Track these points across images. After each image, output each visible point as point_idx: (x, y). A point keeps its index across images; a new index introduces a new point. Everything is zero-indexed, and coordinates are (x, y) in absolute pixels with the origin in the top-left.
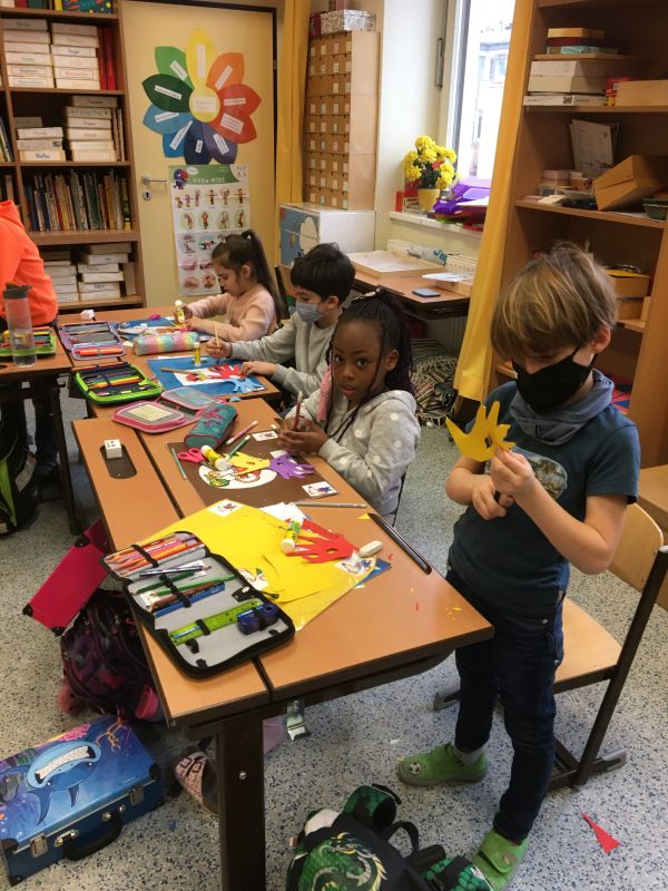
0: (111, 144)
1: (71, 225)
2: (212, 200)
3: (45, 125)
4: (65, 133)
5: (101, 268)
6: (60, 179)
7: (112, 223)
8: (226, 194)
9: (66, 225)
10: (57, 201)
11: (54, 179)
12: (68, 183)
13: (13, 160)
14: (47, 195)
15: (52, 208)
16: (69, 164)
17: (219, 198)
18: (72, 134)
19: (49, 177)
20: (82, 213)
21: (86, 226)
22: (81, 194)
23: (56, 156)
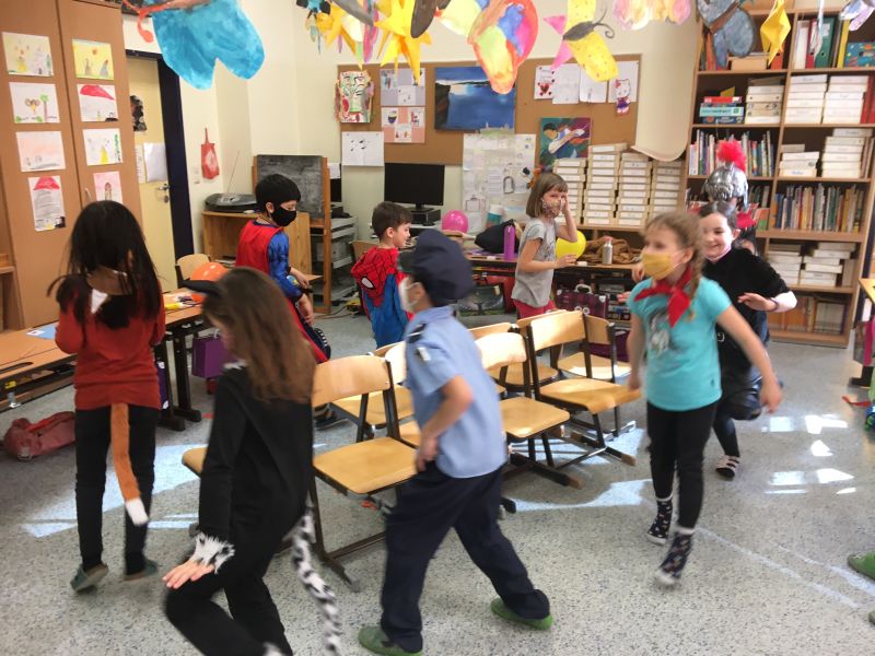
0: (858, 165)
1: (808, 225)
3: (807, 150)
4: (821, 156)
5: (824, 261)
6: (807, 191)
7: (843, 227)
9: (804, 226)
10: (801, 206)
11: (803, 190)
12: (814, 193)
13: (773, 175)
14: (794, 202)
15: (795, 212)
16: (819, 179)
18: (826, 157)
19: (800, 189)
20: (820, 217)
21: (820, 227)
22: (823, 202)
23: (809, 173)
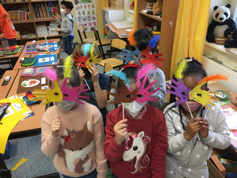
2: (85, 8)
5: (53, 27)
6: (42, 5)
8: (89, 6)
9: (45, 16)
10: (42, 10)
13: (29, 1)
14: (39, 9)
17: (87, 7)
21: (49, 16)
